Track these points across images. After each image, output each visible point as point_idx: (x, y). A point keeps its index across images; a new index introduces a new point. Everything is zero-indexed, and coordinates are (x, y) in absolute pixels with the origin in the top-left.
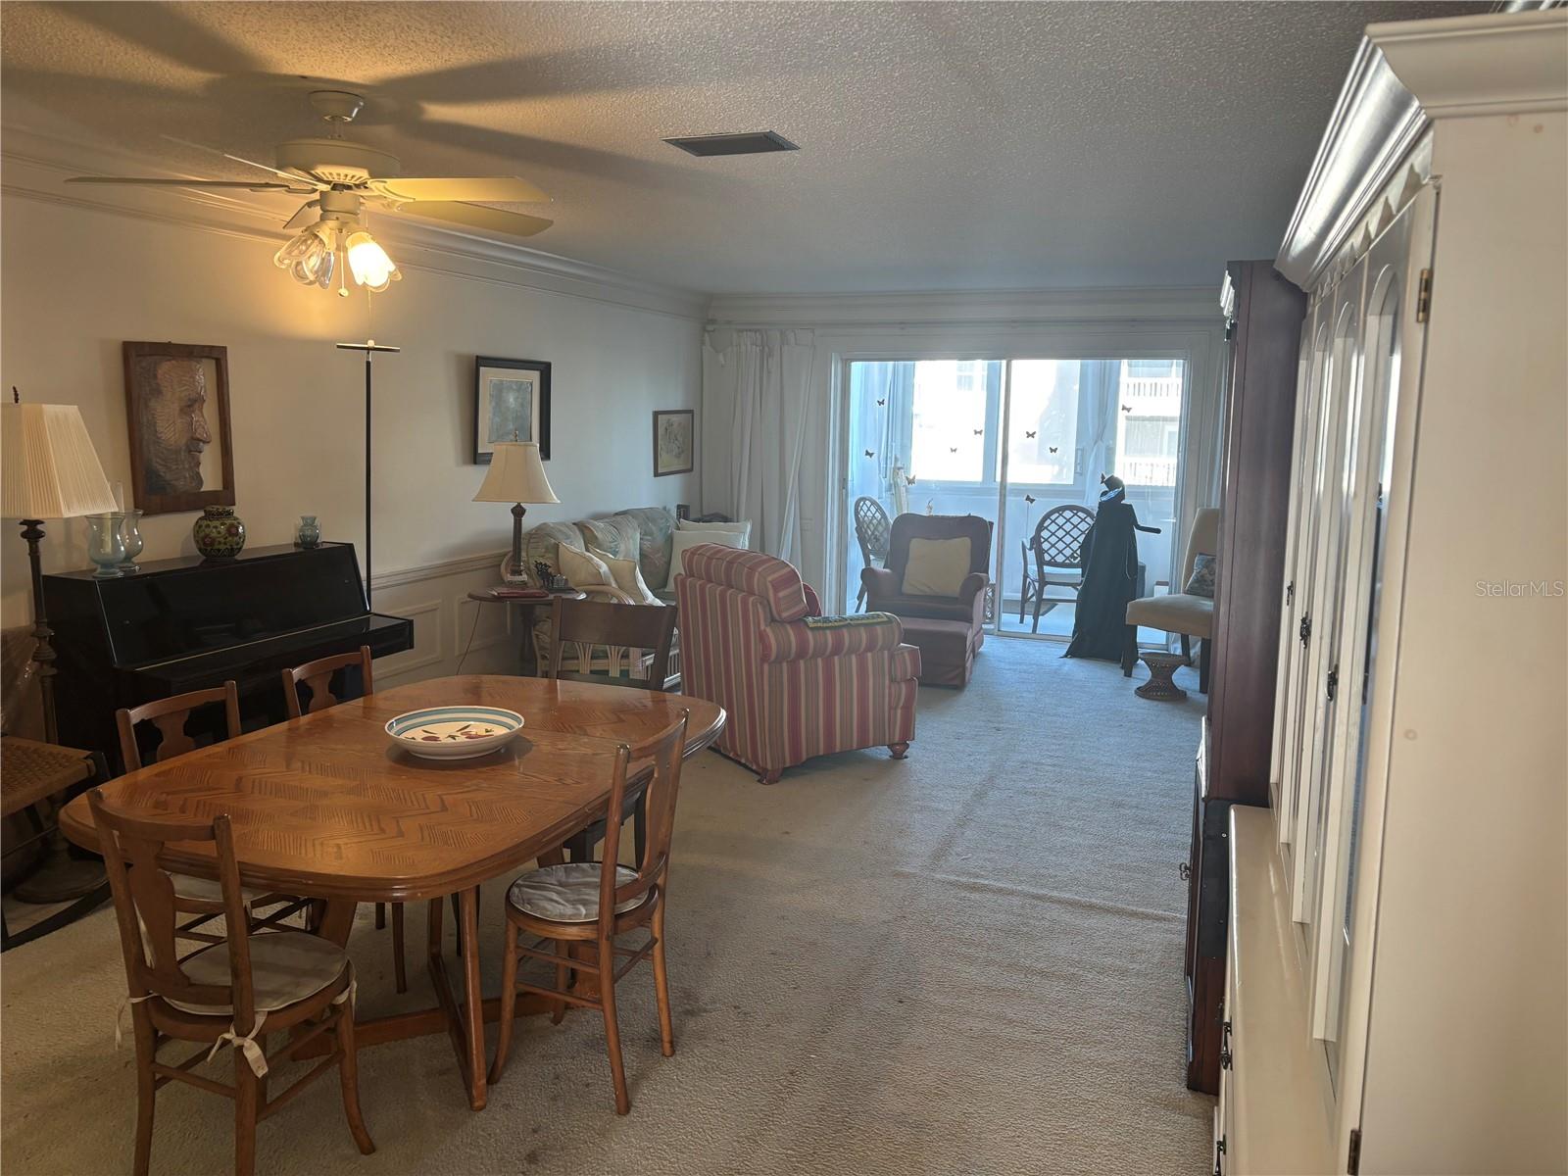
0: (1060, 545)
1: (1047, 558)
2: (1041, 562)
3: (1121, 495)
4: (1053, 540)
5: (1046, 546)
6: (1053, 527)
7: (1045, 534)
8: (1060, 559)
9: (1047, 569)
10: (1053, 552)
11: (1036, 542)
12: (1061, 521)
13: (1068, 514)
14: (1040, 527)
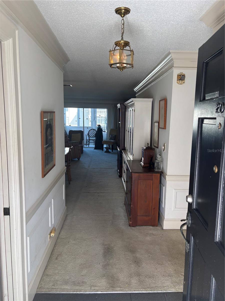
0: (92, 135)
1: (90, 136)
2: (89, 137)
3: (100, 127)
4: (91, 134)
5: (90, 135)
6: (91, 132)
7: (89, 133)
8: (92, 136)
9: (90, 138)
10: (91, 135)
11: (88, 134)
12: (92, 131)
13: (92, 130)
14: (89, 132)
